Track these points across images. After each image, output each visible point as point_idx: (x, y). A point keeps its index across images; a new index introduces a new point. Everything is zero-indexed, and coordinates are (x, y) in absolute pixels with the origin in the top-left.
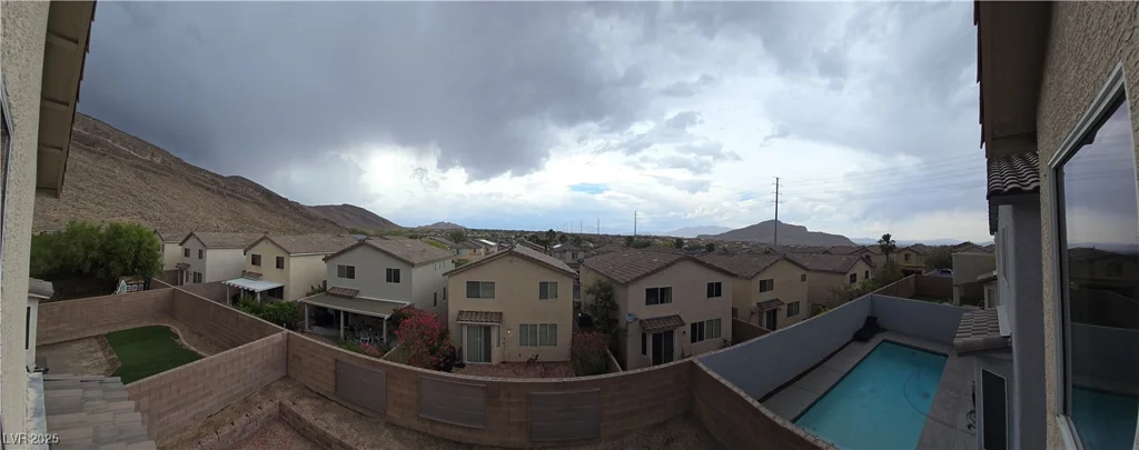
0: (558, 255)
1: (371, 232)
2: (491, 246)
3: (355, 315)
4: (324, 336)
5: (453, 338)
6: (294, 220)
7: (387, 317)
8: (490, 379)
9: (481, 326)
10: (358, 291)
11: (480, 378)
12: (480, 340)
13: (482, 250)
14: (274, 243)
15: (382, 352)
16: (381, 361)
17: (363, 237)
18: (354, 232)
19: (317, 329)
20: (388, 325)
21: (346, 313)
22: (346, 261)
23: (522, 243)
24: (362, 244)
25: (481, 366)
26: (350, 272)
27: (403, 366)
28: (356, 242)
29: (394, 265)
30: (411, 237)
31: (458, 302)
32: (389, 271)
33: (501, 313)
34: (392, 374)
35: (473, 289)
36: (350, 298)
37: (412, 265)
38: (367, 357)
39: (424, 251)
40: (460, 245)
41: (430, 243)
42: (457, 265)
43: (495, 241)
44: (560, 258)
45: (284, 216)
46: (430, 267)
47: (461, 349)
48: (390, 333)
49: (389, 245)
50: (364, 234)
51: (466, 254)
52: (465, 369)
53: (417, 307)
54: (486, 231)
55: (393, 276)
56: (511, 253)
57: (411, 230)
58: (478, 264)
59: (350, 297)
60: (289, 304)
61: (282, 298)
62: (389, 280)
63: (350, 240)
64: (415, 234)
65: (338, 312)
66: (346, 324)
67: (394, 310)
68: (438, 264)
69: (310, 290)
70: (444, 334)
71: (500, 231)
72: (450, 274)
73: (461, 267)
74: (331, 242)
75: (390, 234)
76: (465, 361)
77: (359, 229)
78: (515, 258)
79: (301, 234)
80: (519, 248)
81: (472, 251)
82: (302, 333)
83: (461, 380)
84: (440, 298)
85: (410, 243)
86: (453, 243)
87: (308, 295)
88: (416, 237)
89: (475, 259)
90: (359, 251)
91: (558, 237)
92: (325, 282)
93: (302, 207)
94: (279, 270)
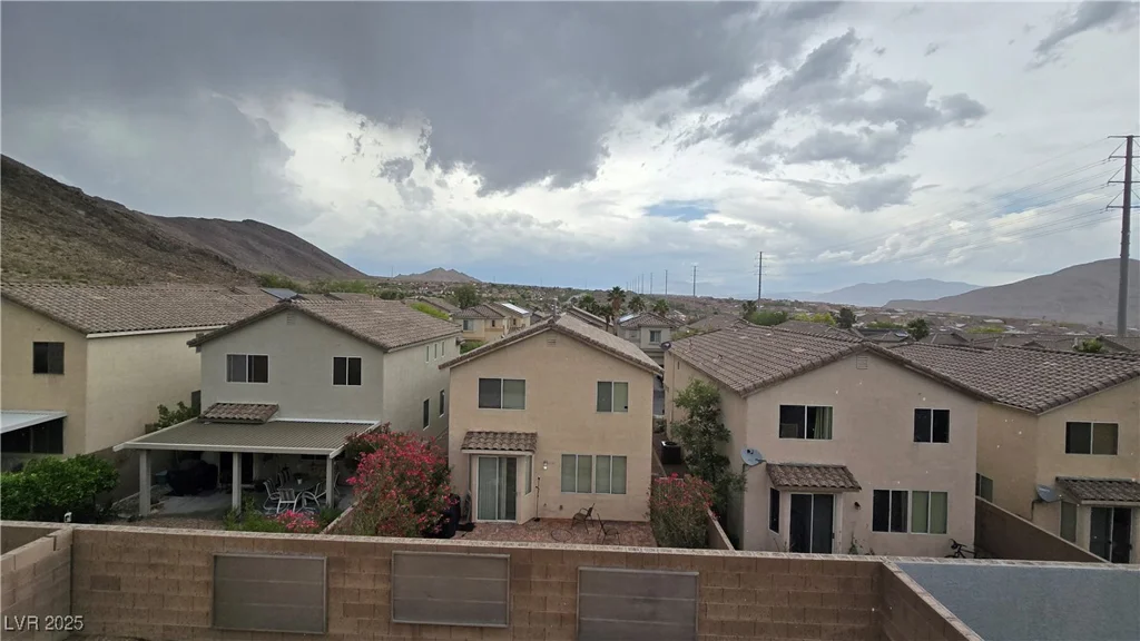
0: (628, 334)
1: (305, 284)
2: (520, 315)
3: (267, 457)
4: (196, 515)
5: (456, 484)
6: (107, 248)
7: (334, 452)
8: (516, 545)
9: (501, 458)
10: (275, 408)
11: (499, 544)
12: (498, 481)
13: (505, 322)
14: (29, 308)
15: (323, 521)
16: (317, 537)
17: (287, 294)
18: (266, 282)
19: (175, 504)
20: (336, 469)
21: (247, 458)
22: (247, 345)
23: (570, 310)
24: (284, 308)
25: (499, 526)
26: (258, 369)
27: (362, 539)
28: (272, 304)
29: (349, 351)
30: (384, 296)
31: (466, 417)
32: (339, 362)
33: (534, 435)
34: (340, 559)
35: (491, 392)
36: (258, 423)
37: (384, 350)
38: (287, 536)
39: (407, 323)
40: (468, 313)
41: (421, 309)
42: (464, 348)
43: (527, 307)
44: (633, 340)
45: (68, 235)
46: (417, 354)
47: (469, 498)
48: (340, 484)
49: (342, 312)
50: (291, 287)
51: (479, 330)
52: (476, 531)
53: (393, 429)
54: (513, 287)
55: (347, 372)
56: (554, 329)
57: (385, 283)
58: (499, 347)
59: (257, 421)
60: (87, 461)
61: (59, 449)
62: (339, 380)
63: (259, 300)
64: (390, 291)
65: (226, 457)
66: (246, 477)
67: (349, 438)
68: (432, 348)
69: (155, 417)
70: (441, 475)
71: (535, 288)
72: (453, 365)
73: (471, 352)
74: (214, 303)
75: (343, 288)
76: (475, 519)
77: (279, 276)
78: (559, 338)
79: (130, 283)
80: (566, 321)
81: (489, 323)
82: (131, 521)
83: (468, 549)
84: (434, 411)
85: (380, 308)
86: (456, 309)
87: (149, 429)
88: (392, 296)
89: (493, 338)
90: (281, 322)
91: (629, 299)
92: (196, 396)
93: (133, 217)
94: (44, 378)
